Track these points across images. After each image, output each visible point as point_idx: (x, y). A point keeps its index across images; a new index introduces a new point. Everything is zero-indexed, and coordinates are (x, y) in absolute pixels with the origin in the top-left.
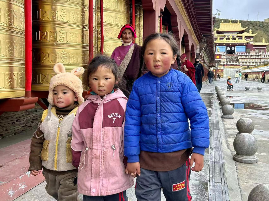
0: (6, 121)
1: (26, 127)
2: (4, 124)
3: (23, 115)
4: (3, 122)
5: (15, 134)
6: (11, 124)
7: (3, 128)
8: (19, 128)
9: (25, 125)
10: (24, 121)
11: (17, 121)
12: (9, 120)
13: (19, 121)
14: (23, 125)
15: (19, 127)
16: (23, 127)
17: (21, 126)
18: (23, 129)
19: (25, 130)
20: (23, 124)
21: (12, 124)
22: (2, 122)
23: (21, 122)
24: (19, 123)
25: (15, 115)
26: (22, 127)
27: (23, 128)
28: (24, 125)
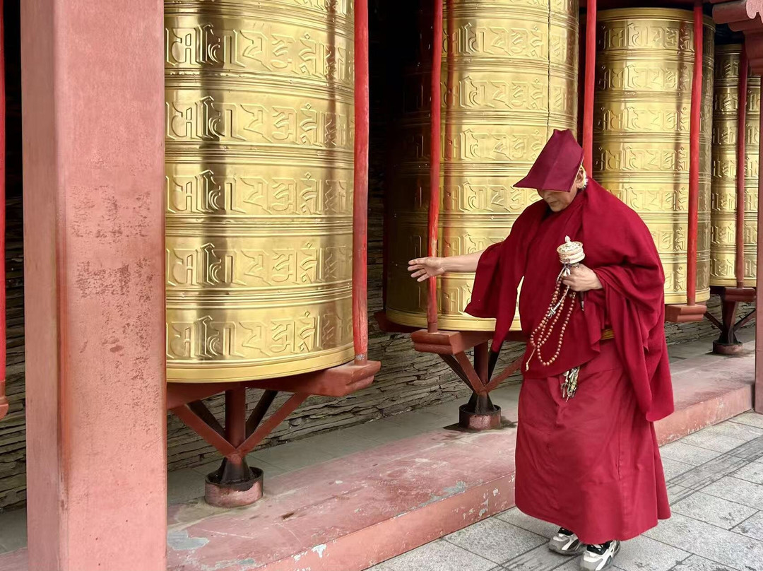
0: (390, 377)
1: (443, 392)
2: (387, 384)
3: (433, 363)
4: (385, 381)
5: (414, 408)
6: (405, 384)
7: (385, 393)
8: (423, 395)
9: (440, 388)
10: (438, 378)
11: (419, 377)
12: (399, 375)
13: (422, 377)
14: (433, 388)
15: (424, 393)
16: (435, 391)
17: (429, 389)
18: (434, 396)
19: (439, 400)
20: (434, 384)
21: (407, 384)
22: (381, 379)
23: (429, 381)
24: (423, 382)
25: (413, 364)
26: (431, 392)
27: (435, 394)
28: (438, 387)
